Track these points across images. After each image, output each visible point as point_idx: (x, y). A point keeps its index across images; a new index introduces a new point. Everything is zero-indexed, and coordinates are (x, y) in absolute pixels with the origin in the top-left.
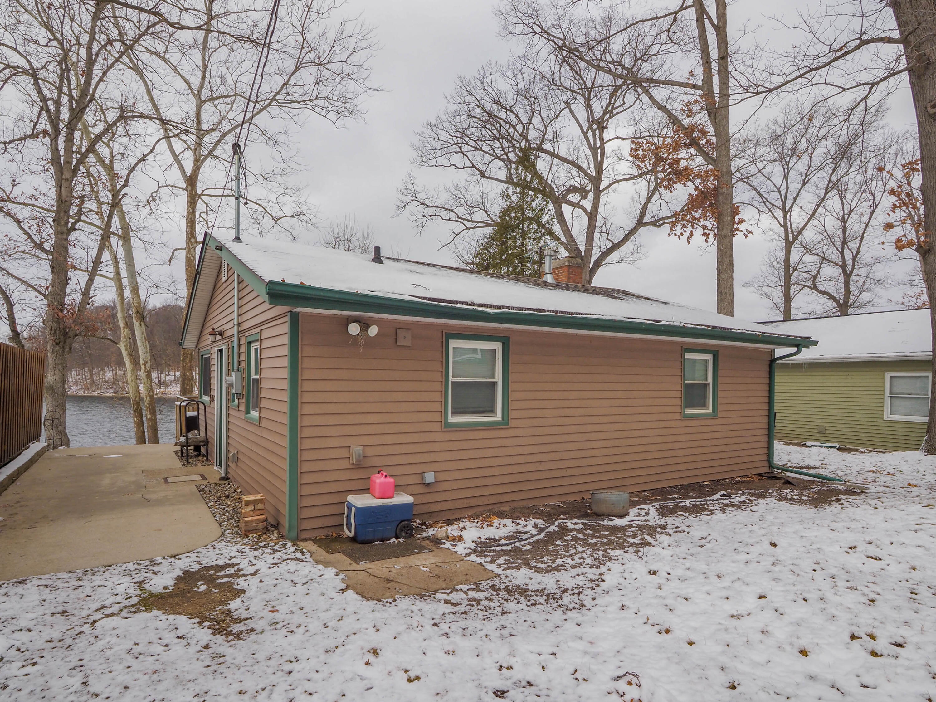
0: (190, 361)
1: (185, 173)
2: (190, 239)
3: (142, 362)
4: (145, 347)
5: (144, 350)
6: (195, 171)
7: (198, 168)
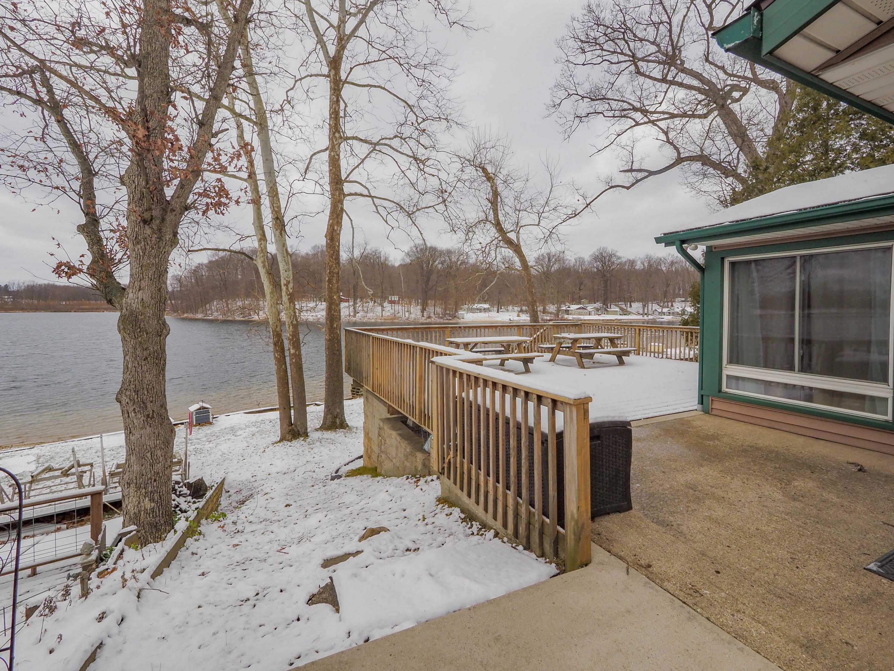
0: (337, 282)
1: (328, 53)
2: (334, 134)
3: (283, 282)
4: (287, 264)
5: (286, 267)
6: (339, 52)
7: (343, 48)
